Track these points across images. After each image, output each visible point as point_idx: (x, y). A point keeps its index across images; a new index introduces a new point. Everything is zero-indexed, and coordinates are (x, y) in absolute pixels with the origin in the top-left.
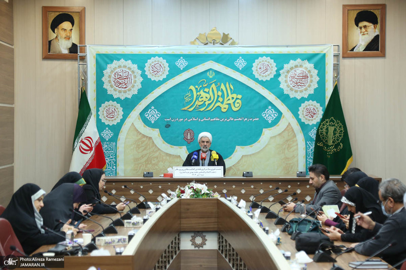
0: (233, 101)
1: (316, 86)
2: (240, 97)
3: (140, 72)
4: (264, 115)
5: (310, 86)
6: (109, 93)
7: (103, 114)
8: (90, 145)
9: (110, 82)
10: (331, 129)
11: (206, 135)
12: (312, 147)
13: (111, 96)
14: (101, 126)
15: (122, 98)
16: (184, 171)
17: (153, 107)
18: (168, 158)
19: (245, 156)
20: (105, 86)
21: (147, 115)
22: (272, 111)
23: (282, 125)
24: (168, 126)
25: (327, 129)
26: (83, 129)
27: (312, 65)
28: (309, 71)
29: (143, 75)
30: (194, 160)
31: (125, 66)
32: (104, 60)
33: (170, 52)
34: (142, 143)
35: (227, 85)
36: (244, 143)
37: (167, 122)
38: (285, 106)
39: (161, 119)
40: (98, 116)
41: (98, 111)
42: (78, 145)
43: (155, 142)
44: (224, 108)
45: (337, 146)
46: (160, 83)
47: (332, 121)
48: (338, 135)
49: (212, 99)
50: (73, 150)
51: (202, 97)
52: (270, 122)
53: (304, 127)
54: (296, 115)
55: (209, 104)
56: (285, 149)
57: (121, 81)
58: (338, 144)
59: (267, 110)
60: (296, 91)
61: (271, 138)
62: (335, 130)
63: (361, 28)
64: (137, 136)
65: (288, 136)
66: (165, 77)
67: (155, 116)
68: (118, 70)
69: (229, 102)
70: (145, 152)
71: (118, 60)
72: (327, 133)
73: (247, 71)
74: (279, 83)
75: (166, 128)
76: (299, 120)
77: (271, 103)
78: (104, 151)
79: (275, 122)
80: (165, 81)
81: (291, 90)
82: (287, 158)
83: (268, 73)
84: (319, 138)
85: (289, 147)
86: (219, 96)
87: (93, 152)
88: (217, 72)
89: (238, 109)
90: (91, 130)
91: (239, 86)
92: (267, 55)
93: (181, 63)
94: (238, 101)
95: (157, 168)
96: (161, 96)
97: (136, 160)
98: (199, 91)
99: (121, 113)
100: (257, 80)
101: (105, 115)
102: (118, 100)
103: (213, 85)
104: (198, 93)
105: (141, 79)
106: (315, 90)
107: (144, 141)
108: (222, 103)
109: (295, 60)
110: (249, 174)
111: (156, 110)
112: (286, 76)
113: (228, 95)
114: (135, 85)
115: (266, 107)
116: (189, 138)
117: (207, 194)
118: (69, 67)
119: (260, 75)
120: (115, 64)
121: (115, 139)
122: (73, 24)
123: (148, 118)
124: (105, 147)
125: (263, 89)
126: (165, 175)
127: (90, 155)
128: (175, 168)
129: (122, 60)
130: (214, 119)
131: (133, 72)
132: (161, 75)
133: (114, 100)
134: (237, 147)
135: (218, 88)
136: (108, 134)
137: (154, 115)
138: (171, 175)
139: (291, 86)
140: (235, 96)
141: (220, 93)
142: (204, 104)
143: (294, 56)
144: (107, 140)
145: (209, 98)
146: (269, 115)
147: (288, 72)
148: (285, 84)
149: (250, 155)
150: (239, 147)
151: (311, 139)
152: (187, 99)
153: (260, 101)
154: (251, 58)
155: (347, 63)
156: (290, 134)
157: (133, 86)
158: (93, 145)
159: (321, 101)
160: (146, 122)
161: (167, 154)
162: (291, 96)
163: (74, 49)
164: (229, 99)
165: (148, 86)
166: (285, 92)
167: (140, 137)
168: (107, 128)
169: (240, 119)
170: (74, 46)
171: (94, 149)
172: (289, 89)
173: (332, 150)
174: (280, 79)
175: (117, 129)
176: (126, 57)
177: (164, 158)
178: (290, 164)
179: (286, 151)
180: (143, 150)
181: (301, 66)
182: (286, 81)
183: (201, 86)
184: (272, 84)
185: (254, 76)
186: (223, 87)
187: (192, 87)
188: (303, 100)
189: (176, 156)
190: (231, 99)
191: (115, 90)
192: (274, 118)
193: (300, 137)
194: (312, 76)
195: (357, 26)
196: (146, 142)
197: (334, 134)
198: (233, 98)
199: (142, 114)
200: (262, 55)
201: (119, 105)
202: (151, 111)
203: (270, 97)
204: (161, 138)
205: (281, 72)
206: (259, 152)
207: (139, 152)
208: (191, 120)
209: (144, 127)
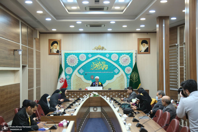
0: (105, 67)
1: (130, 62)
2: (107, 65)
3: (78, 58)
5: (128, 62)
6: (68, 65)
9: (68, 61)
10: (134, 75)
11: (97, 77)
12: (129, 80)
13: (69, 65)
14: (66, 75)
15: (72, 66)
16: (91, 88)
17: (81, 69)
18: (86, 84)
19: (109, 83)
20: (67, 63)
21: (80, 71)
23: (120, 74)
24: (86, 74)
25: (133, 75)
26: (61, 75)
27: (129, 56)
28: (128, 58)
29: (79, 59)
31: (73, 57)
32: (67, 55)
33: (87, 52)
35: (104, 62)
36: (109, 79)
38: (121, 68)
39: (84, 72)
40: (65, 71)
41: (65, 70)
42: (59, 80)
43: (82, 79)
44: (103, 69)
45: (136, 80)
46: (84, 62)
47: (135, 73)
48: (136, 77)
49: (99, 66)
50: (58, 82)
52: (116, 73)
53: (126, 74)
54: (124, 71)
55: (98, 68)
57: (72, 61)
58: (137, 80)
60: (124, 64)
61: (117, 78)
62: (136, 75)
63: (143, 45)
68: (71, 58)
69: (104, 67)
70: (79, 82)
71: (71, 55)
72: (133, 76)
73: (109, 58)
75: (85, 75)
76: (125, 73)
77: (116, 67)
79: (118, 73)
80: (85, 61)
81: (123, 63)
82: (121, 84)
83: (116, 58)
84: (131, 78)
85: (122, 80)
87: (64, 82)
88: (101, 58)
89: (107, 69)
90: (63, 76)
91: (107, 63)
92: (115, 53)
93: (90, 56)
94: (107, 67)
96: (84, 65)
97: (77, 85)
99: (72, 71)
100: (112, 61)
101: (67, 71)
102: (71, 67)
103: (99, 62)
104: (95, 65)
106: (130, 63)
107: (79, 79)
108: (102, 67)
109: (124, 55)
110: (110, 89)
112: (121, 59)
113: (104, 65)
115: (115, 69)
116: (92, 78)
117: (98, 95)
118: (56, 57)
120: (70, 56)
121: (70, 78)
122: (58, 44)
124: (67, 81)
125: (114, 63)
126: (85, 89)
128: (88, 87)
129: (72, 55)
130: (100, 72)
131: (75, 58)
132: (84, 59)
133: (70, 67)
136: (68, 77)
137: (82, 71)
138: (87, 89)
140: (106, 65)
141: (101, 65)
142: (97, 68)
143: (123, 54)
144: (68, 79)
146: (116, 71)
147: (122, 58)
148: (121, 62)
149: (111, 83)
150: (107, 80)
151: (129, 78)
152: (92, 66)
154: (111, 54)
155: (139, 56)
156: (122, 76)
157: (76, 63)
158: (64, 80)
159: (131, 66)
160: (80, 73)
163: (58, 52)
165: (80, 62)
166: (121, 64)
167: (78, 78)
168: (68, 75)
169: (107, 72)
170: (58, 51)
173: (135, 81)
174: (119, 60)
175: (71, 75)
176: (73, 54)
179: (121, 82)
181: (125, 56)
182: (121, 61)
183: (96, 62)
184: (117, 62)
185: (112, 59)
186: (102, 63)
187: (93, 63)
188: (126, 66)
189: (88, 83)
191: (70, 64)
193: (125, 78)
194: (129, 59)
195: (142, 44)
197: (135, 77)
198: (105, 66)
199: (78, 71)
200: (114, 53)
203: (117, 66)
204: (84, 78)
205: (120, 58)
206: (113, 82)
207: (77, 82)
208: (93, 72)
209: (79, 75)
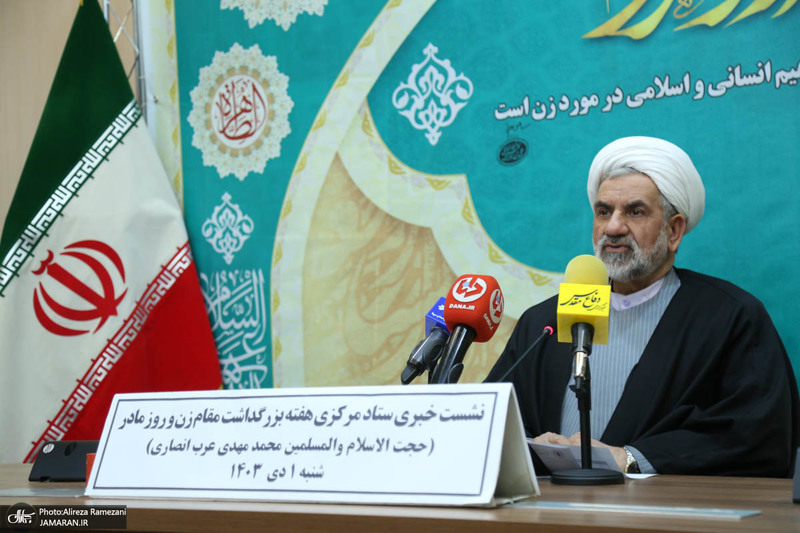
7: (208, 124)
8: (99, 290)
13: (238, 15)
14: (198, 188)
15: (286, 21)
17: (431, 50)
21: (404, 101)
24: (513, 152)
26: (58, 197)
34: (384, 269)
37: (510, 125)
39: (476, 113)
40: (186, 133)
64: (360, 228)
67: (445, 99)
78: (219, 322)
99: (285, 104)
101: (217, 125)
102: (268, 36)
107: (393, 256)
111: (446, 64)
123: (410, 115)
124: (219, 297)
136: (229, 229)
137: (437, 97)
144: (229, 259)
160: (402, 141)
167: (372, 229)
168: (227, 197)
196: (404, 259)
199: (378, 98)
201: (272, 61)
207: (371, 322)
208: (649, 94)
209: (393, 170)
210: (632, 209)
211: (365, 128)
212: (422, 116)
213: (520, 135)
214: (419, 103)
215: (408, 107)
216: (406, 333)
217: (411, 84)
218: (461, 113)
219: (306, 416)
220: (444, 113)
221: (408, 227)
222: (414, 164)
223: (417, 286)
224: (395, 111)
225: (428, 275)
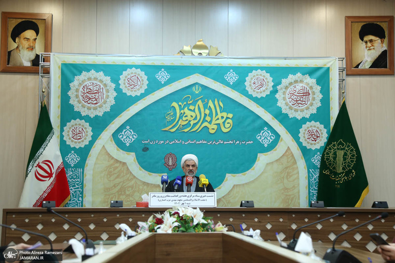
0: (223, 121)
1: (319, 104)
2: (230, 116)
3: (113, 86)
4: (259, 137)
5: (312, 104)
6: (76, 109)
7: (68, 135)
8: (49, 172)
9: (77, 96)
10: (340, 154)
11: (191, 157)
12: (316, 175)
13: (79, 113)
14: (65, 149)
15: (92, 116)
16: (164, 199)
17: (128, 127)
18: (145, 187)
19: (237, 185)
20: (71, 102)
21: (121, 136)
22: (268, 133)
23: (280, 149)
24: (146, 149)
25: (335, 154)
26: (41, 150)
27: (314, 81)
28: (311, 88)
29: (118, 90)
30: (177, 186)
31: (96, 79)
32: (70, 71)
33: (150, 63)
34: (114, 170)
35: (216, 102)
36: (236, 170)
37: (145, 144)
38: (283, 127)
39: (138, 141)
40: (62, 136)
41: (62, 130)
42: (33, 169)
43: (130, 168)
44: (212, 128)
45: (347, 174)
46: (137, 99)
47: (341, 143)
48: (349, 160)
49: (198, 118)
50: (27, 176)
51: (186, 116)
52: (266, 145)
53: (305, 152)
54: (296, 138)
55: (195, 124)
56: (283, 178)
57: (90, 96)
58: (350, 172)
59: (262, 131)
60: (296, 111)
61: (267, 164)
62: (345, 154)
63: (366, 42)
64: (109, 161)
65: (288, 162)
66: (143, 92)
67: (131, 137)
68: (87, 83)
69: (218, 122)
70: (118, 180)
71: (88, 71)
72: (335, 158)
73: (239, 86)
74: (277, 100)
75: (143, 152)
76: (300, 144)
77: (266, 124)
79: (272, 146)
80: (143, 96)
81: (291, 108)
82: (286, 189)
83: (263, 88)
84: (324, 164)
85: (289, 175)
86: (206, 115)
87: (52, 179)
88: (204, 87)
89: (228, 130)
90: (51, 151)
91: (230, 104)
92: (262, 68)
93: (163, 76)
94: (229, 121)
95: (132, 199)
96: (137, 114)
97: (107, 190)
98: (183, 109)
99: (90, 133)
100: (250, 97)
101: (71, 136)
102: (87, 119)
103: (200, 102)
104: (182, 111)
105: (115, 94)
106: (318, 109)
107: (117, 168)
108: (210, 122)
109: (294, 74)
110: (249, 204)
111: (131, 130)
112: (284, 93)
113: (217, 114)
114: (108, 100)
115: (261, 128)
116: (170, 164)
117: (204, 226)
118: (30, 81)
119: (254, 91)
120: (84, 75)
121: (81, 165)
122: (37, 33)
123: (122, 139)
124: (69, 174)
125: (258, 107)
126: (138, 204)
127: (48, 183)
129: (93, 71)
130: (201, 142)
131: (105, 85)
132: (139, 90)
133: (81, 118)
134: (227, 175)
135: (206, 106)
136: (73, 159)
137: (129, 137)
138: (147, 204)
139: (290, 104)
140: (225, 115)
141: (207, 112)
142: (188, 124)
143: (293, 70)
144: (72, 165)
145: (194, 117)
146: (265, 137)
147: (286, 88)
148: (283, 102)
149: (243, 185)
150: (230, 174)
151: (314, 167)
152: (169, 118)
153: (254, 121)
154: (243, 72)
156: (289, 160)
157: (105, 102)
158: (54, 171)
159: (325, 121)
160: (120, 145)
161: (145, 182)
162: (291, 116)
164: (218, 119)
165: (123, 101)
166: (284, 111)
167: (112, 162)
168: (73, 152)
169: (231, 142)
171: (54, 176)
172: (288, 107)
173: (343, 179)
174: (277, 96)
175: (84, 153)
176: (97, 67)
177: (141, 187)
178: (290, 195)
179: (285, 181)
180: (116, 178)
181: (301, 81)
182: (284, 99)
183: (185, 103)
184: (268, 102)
185: (248, 92)
186: (211, 104)
187: (175, 104)
188: (304, 120)
189: (154, 185)
190: (220, 118)
191: (83, 106)
192: (271, 140)
193: (301, 164)
194: (314, 93)
195: (362, 40)
196: (119, 169)
197: (345, 159)
198: (222, 117)
199: (115, 135)
200: (256, 68)
201: (88, 124)
202: (125, 132)
203: (267, 116)
204: (137, 163)
205: (279, 87)
206: (253, 182)
207: (110, 181)
208: (173, 142)
209: (118, 150)
210: (193, 166)
211: (111, 141)
212: (125, 140)
213: (147, 146)
214: (125, 137)
215: (122, 138)
216: (119, 183)
217: (123, 133)
218: (134, 140)
219: (186, 196)
220: (130, 140)
221: (121, 162)
222: (123, 149)
223: (122, 174)
224: (119, 138)
225: (125, 172)
